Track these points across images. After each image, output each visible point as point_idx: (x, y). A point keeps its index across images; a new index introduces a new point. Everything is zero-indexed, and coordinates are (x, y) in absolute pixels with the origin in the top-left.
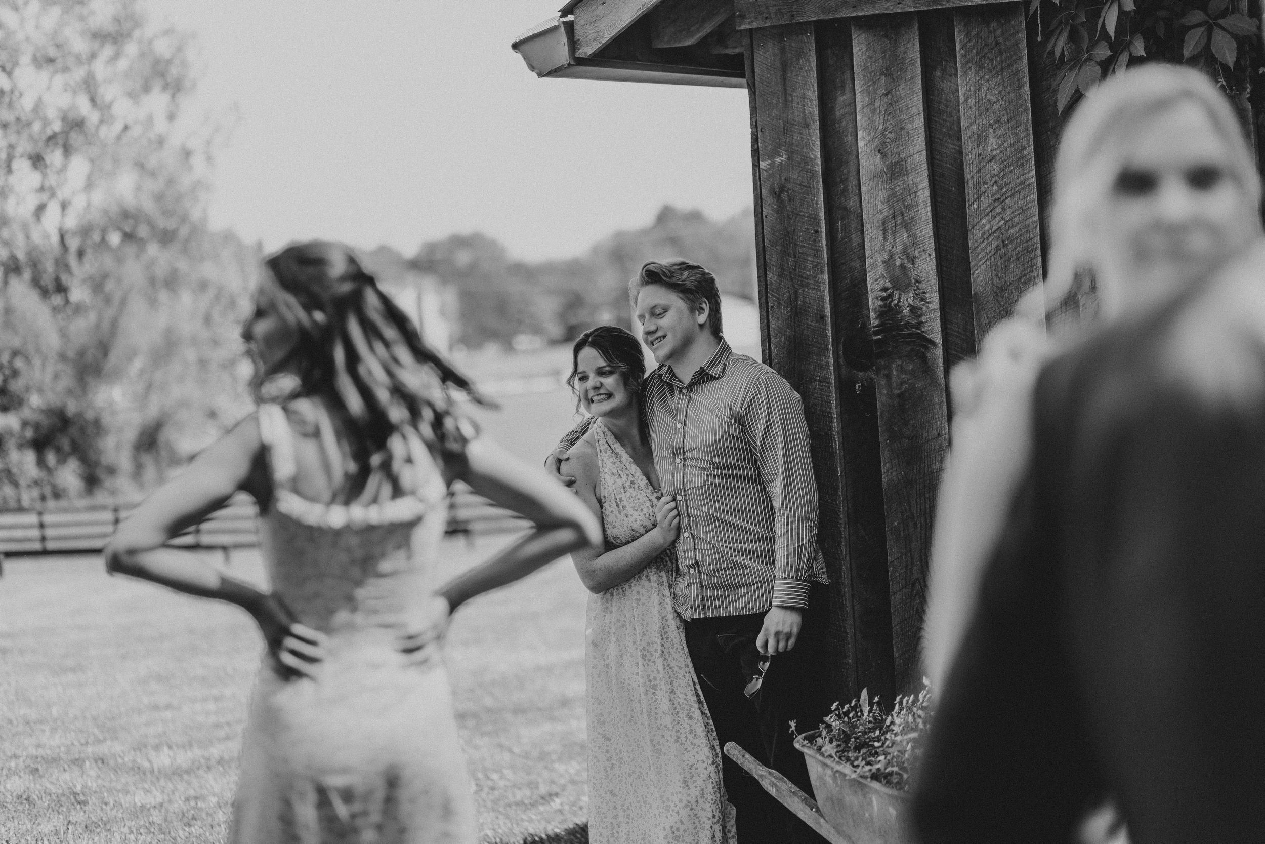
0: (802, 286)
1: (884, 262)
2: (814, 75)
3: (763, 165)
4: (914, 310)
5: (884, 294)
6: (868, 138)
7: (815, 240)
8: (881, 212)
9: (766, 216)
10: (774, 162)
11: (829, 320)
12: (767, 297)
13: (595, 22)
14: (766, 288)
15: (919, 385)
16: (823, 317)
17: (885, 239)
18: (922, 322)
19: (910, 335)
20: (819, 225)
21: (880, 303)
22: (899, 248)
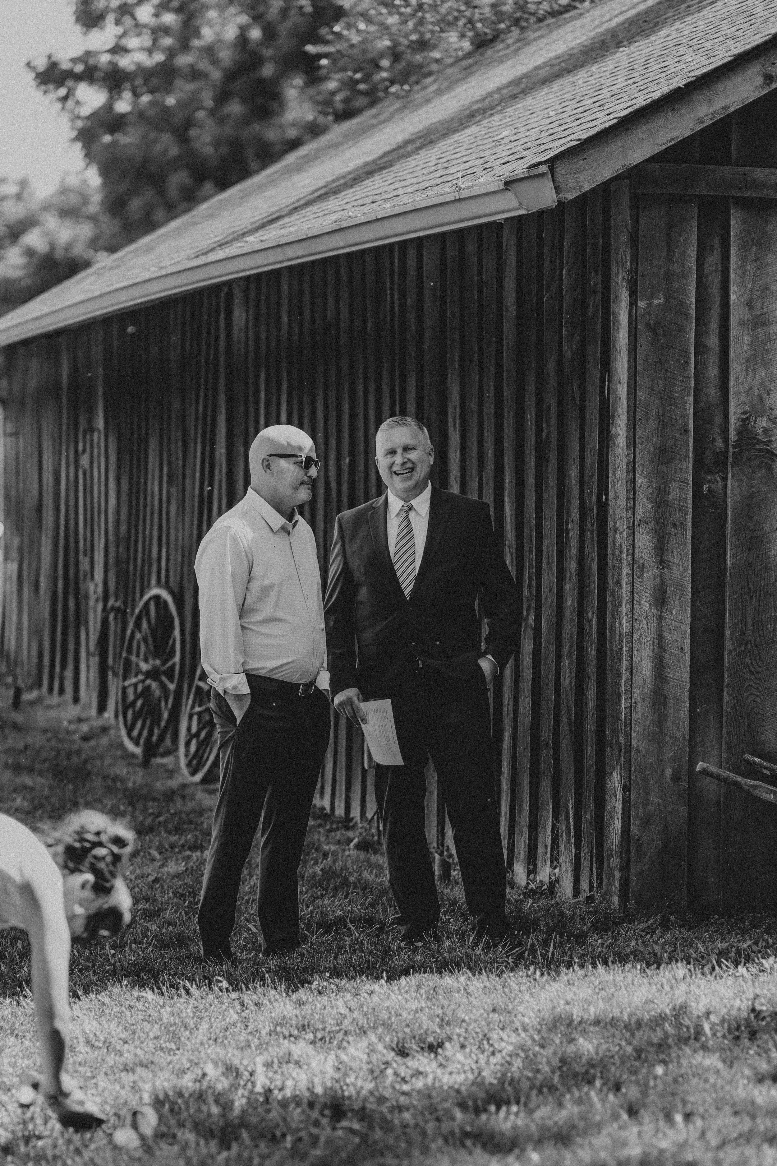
0: (670, 404)
1: (745, 392)
2: (694, 237)
3: (641, 304)
4: (765, 430)
5: (744, 417)
6: (739, 293)
7: (684, 369)
8: (745, 352)
9: (641, 346)
10: (651, 303)
11: (691, 433)
12: (635, 411)
13: (575, 173)
14: (635, 404)
15: (764, 489)
16: (686, 431)
17: (747, 374)
18: (772, 441)
19: (761, 450)
20: (689, 357)
21: (740, 423)
22: (758, 382)
